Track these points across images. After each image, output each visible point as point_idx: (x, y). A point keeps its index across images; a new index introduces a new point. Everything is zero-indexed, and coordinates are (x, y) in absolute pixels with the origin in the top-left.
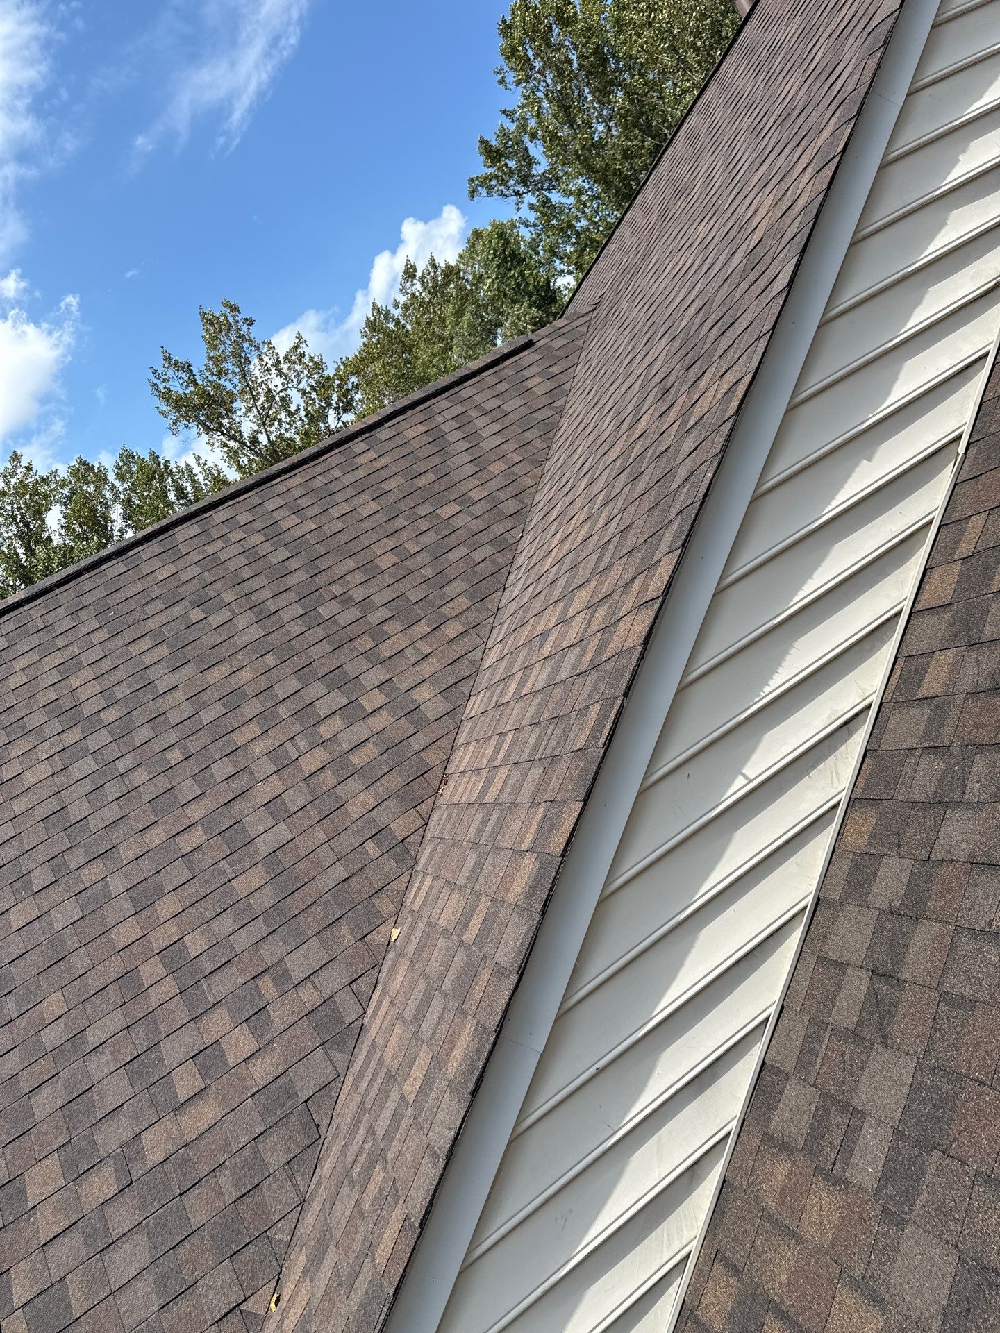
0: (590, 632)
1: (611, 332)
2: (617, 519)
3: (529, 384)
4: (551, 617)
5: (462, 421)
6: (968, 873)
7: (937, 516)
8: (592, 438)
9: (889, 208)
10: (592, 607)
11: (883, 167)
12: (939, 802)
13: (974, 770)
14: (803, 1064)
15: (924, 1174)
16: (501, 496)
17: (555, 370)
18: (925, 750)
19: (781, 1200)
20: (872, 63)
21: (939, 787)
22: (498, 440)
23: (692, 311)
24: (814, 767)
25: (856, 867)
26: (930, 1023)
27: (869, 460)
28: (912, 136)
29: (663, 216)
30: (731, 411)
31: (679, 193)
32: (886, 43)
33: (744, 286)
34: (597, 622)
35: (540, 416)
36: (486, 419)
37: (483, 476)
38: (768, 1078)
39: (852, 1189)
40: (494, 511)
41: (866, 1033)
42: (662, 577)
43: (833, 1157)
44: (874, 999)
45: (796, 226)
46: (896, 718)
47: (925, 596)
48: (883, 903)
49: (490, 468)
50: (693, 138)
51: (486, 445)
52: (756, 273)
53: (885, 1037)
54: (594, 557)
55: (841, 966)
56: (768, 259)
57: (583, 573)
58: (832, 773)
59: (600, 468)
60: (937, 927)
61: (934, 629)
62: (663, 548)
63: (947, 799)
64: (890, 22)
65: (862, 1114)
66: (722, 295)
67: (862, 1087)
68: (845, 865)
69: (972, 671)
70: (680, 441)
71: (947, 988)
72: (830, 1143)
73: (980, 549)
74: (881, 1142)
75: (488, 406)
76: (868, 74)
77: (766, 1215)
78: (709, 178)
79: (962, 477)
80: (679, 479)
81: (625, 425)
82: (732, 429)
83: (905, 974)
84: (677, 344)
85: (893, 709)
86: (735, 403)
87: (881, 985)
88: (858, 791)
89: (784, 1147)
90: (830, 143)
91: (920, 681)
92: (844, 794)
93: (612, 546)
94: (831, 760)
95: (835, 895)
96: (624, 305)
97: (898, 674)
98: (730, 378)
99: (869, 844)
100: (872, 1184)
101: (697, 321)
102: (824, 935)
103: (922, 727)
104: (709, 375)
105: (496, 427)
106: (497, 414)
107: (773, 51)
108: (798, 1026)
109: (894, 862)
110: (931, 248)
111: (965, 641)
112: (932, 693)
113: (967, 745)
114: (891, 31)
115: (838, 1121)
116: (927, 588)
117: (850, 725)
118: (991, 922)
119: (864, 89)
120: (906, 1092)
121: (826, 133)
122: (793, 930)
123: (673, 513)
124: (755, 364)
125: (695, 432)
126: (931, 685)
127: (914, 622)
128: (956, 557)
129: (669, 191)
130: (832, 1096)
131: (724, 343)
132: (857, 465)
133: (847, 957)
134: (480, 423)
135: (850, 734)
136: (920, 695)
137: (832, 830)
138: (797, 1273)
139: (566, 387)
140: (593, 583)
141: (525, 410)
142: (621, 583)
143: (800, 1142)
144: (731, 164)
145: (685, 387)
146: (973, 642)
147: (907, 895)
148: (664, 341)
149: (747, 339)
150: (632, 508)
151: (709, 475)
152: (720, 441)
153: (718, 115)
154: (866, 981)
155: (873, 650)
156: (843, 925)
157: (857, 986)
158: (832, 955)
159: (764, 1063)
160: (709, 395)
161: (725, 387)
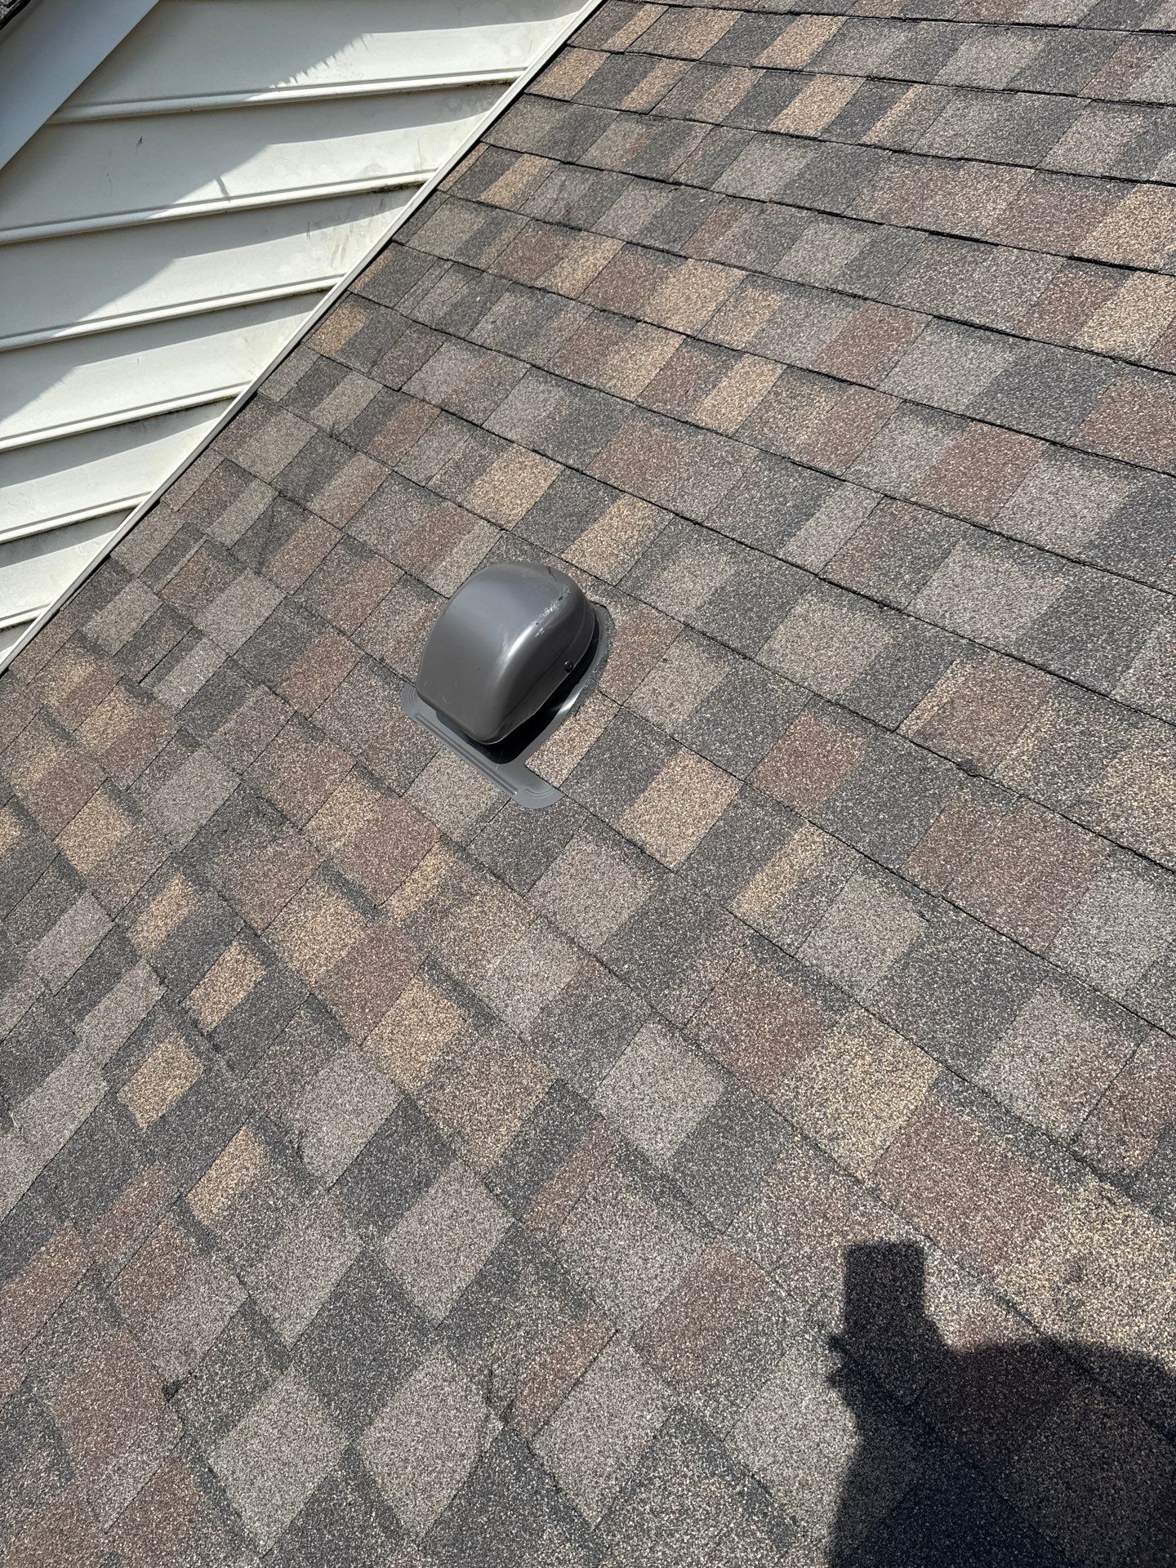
6: (433, 420)
12: (441, 331)
13: (495, 308)
14: (153, 570)
15: (240, 705)
18: (456, 266)
19: (67, 702)
21: (449, 313)
24: (319, 225)
25: (315, 371)
26: (317, 561)
38: (106, 574)
39: (153, 704)
41: (242, 555)
43: (147, 669)
44: (268, 521)
46: (444, 214)
47: (548, 79)
48: (326, 422)
53: (261, 564)
55: (247, 476)
58: (338, 246)
60: (372, 465)
61: (537, 123)
63: (451, 330)
65: (200, 634)
67: (212, 608)
68: (302, 365)
69: (552, 193)
71: (352, 532)
72: (151, 656)
73: (635, 49)
74: (208, 666)
77: (45, 714)
83: (315, 505)
85: (445, 202)
87: (283, 510)
88: (359, 285)
89: (95, 649)
91: (491, 182)
92: (339, 281)
94: (344, 228)
95: (276, 394)
97: (471, 162)
99: (342, 350)
100: (178, 703)
102: (244, 436)
103: (465, 237)
108: (165, 527)
109: (361, 381)
111: (562, 155)
112: (496, 201)
113: (504, 277)
115: (169, 634)
116: (555, 69)
117: (388, 195)
118: (430, 478)
120: (259, 623)
122: (208, 418)
126: (499, 193)
127: (519, 105)
128: (605, 47)
130: (173, 610)
133: (258, 468)
135: (382, 208)
136: (483, 197)
137: (308, 318)
138: (53, 774)
143: (117, 646)
146: (570, 159)
147: (356, 422)
154: (268, 499)
155: (457, 113)
156: (271, 432)
157: (255, 502)
158: (244, 462)
159: (108, 557)
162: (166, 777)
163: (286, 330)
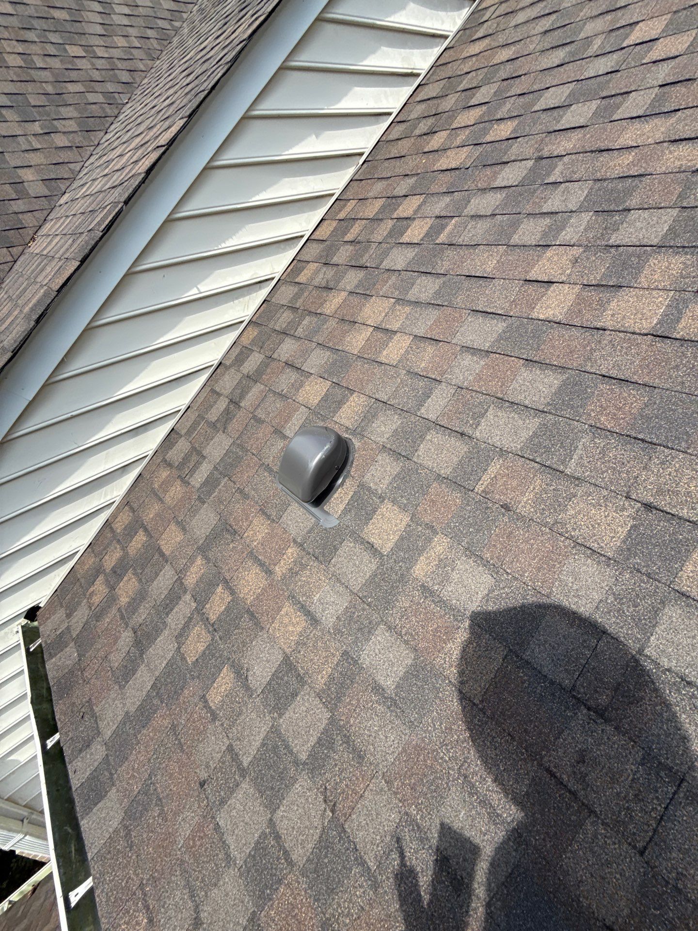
6: (283, 368)
7: (337, 193)
12: (284, 333)
13: (303, 323)
14: (189, 433)
15: (219, 485)
19: (160, 486)
21: (287, 326)
24: (236, 299)
25: (241, 353)
26: (244, 426)
38: (173, 436)
39: (189, 486)
41: (218, 425)
43: (187, 472)
44: (227, 411)
46: (283, 288)
47: (317, 233)
48: (245, 372)
53: (225, 428)
55: (219, 395)
58: (245, 305)
60: (262, 387)
61: (314, 250)
63: (288, 333)
65: (204, 457)
67: (208, 447)
68: (236, 350)
69: (321, 276)
71: (256, 414)
72: (189, 467)
73: (348, 217)
74: (208, 470)
77: (153, 491)
79: (357, 176)
83: (242, 404)
85: (283, 284)
87: (232, 407)
88: (255, 318)
89: (170, 465)
92: (247, 317)
94: (247, 298)
95: (228, 363)
97: (292, 267)
100: (198, 485)
102: (218, 379)
103: (291, 296)
108: (192, 416)
109: (257, 355)
111: (324, 261)
112: (301, 281)
113: (305, 310)
115: (195, 458)
116: (319, 229)
117: (262, 283)
118: (282, 391)
120: (225, 452)
122: (204, 374)
126: (302, 278)
127: (308, 244)
130: (196, 448)
133: (223, 391)
135: (260, 289)
136: (296, 280)
137: (236, 333)
138: (157, 515)
143: (177, 464)
146: (327, 262)
147: (256, 371)
154: (227, 403)
155: (286, 248)
156: (227, 377)
157: (222, 404)
158: (217, 389)
159: (173, 429)
162: (195, 516)
163: (229, 338)
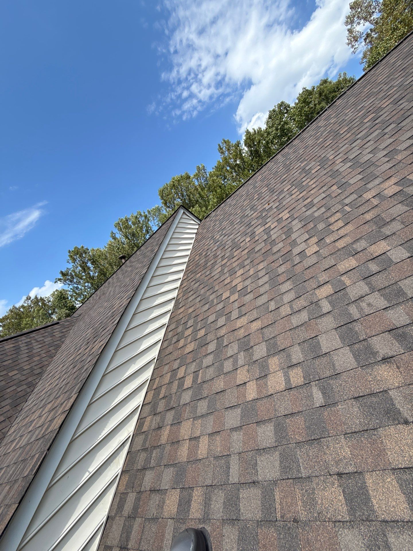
0: (46, 421)
1: (81, 323)
2: (66, 380)
3: (54, 334)
4: (37, 414)
5: (28, 344)
6: (149, 495)
7: (150, 378)
8: (68, 352)
9: (141, 308)
10: (50, 411)
11: (141, 300)
12: (144, 469)
13: (153, 456)
16: (35, 368)
17: (64, 331)
18: (142, 450)
20: (140, 281)
22: (39, 350)
23: (98, 323)
24: (111, 462)
25: (121, 500)
27: (134, 364)
28: (147, 295)
29: (99, 298)
30: (99, 352)
31: (104, 294)
32: (143, 278)
33: (110, 320)
34: (49, 418)
35: (56, 343)
36: (37, 343)
37: (30, 361)
40: (31, 373)
42: (71, 402)
45: (122, 310)
46: (136, 439)
47: (146, 400)
48: (126, 514)
49: (34, 359)
50: (109, 283)
51: (34, 351)
52: (112, 318)
54: (56, 392)
55: (111, 548)
56: (115, 315)
57: (51, 398)
58: (118, 462)
59: (67, 362)
60: (140, 520)
61: (147, 410)
62: (74, 392)
64: (143, 275)
66: (105, 321)
68: (117, 499)
70: (87, 358)
73: (158, 387)
75: (39, 340)
76: (139, 283)
78: (110, 293)
79: (156, 367)
80: (84, 370)
81: (77, 350)
82: (99, 357)
83: (130, 546)
84: (93, 331)
85: (136, 437)
86: (101, 350)
88: (124, 468)
90: (130, 294)
91: (143, 427)
92: (120, 471)
93: (62, 389)
94: (118, 458)
95: (113, 513)
96: (86, 317)
97: (138, 425)
98: (102, 343)
99: (125, 489)
101: (99, 326)
103: (142, 442)
104: (98, 341)
105: (40, 346)
106: (42, 342)
107: (126, 271)
109: (131, 495)
110: (150, 317)
111: (153, 414)
112: (145, 430)
113: (152, 447)
114: (144, 276)
116: (146, 397)
117: (124, 444)
119: (138, 286)
121: (130, 292)
122: (98, 536)
123: (80, 380)
124: (107, 341)
125: (91, 356)
126: (145, 428)
127: (143, 408)
128: (153, 389)
129: (102, 293)
131: (103, 333)
132: (131, 365)
134: (34, 344)
137: (115, 487)
139: (66, 335)
140: (53, 402)
141: (52, 341)
142: (60, 403)
144: (114, 291)
145: (92, 343)
147: (133, 508)
148: (91, 329)
149: (107, 334)
150: (71, 377)
151: (91, 370)
152: (95, 360)
153: (115, 280)
155: (132, 418)
156: (114, 528)
158: (109, 543)
160: (97, 346)
161: (100, 345)
163: (111, 494)
